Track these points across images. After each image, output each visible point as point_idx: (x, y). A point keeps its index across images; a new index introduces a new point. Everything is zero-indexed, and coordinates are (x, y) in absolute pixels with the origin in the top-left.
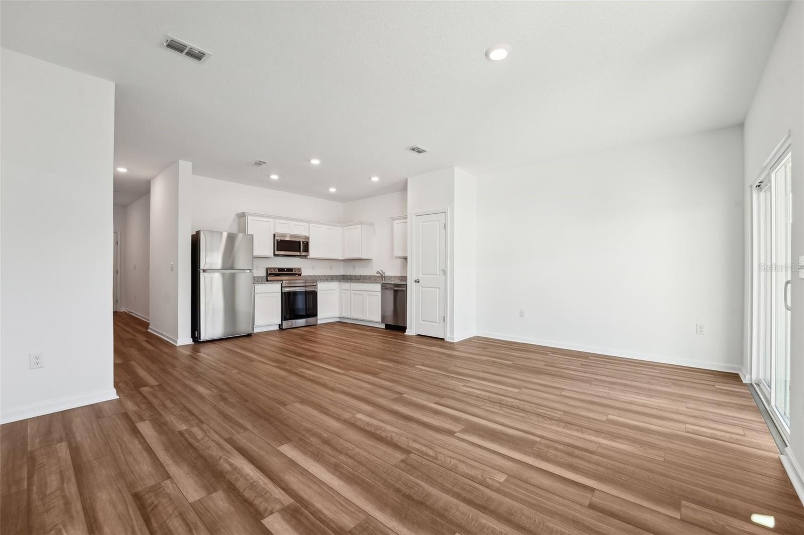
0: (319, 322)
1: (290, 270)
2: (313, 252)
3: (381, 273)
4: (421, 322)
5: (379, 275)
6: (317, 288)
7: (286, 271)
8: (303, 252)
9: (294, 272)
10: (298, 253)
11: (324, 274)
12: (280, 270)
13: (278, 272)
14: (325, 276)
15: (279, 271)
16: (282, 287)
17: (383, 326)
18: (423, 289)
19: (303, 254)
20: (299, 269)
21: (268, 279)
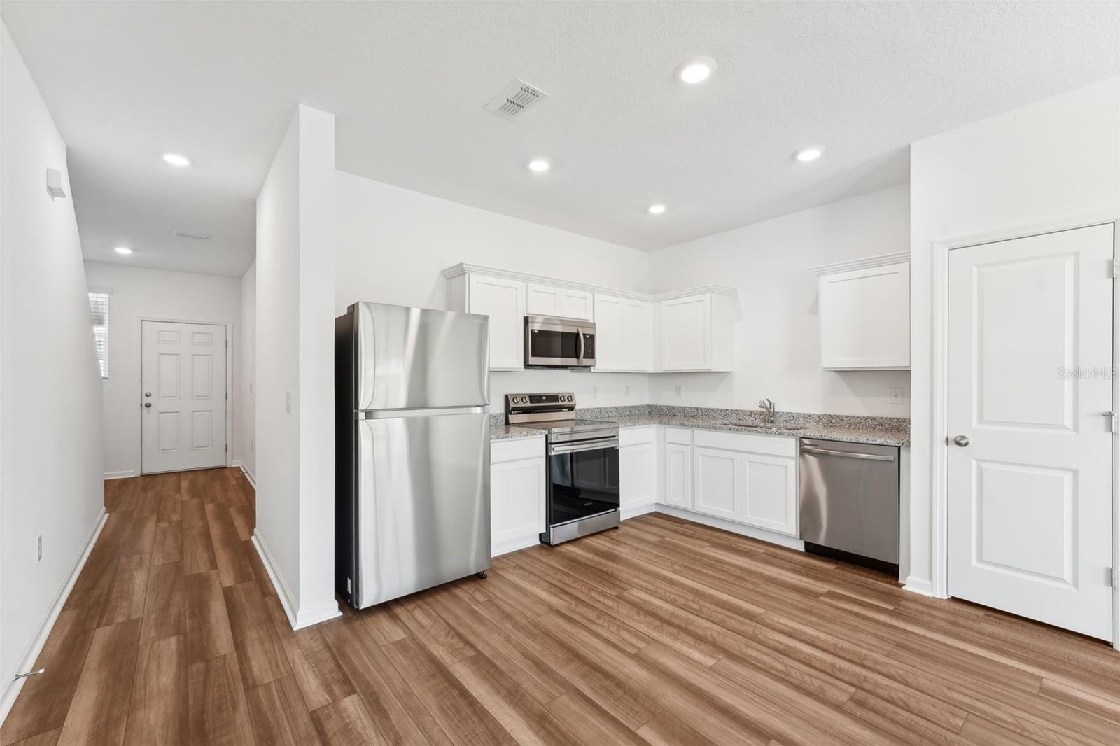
0: (623, 518)
1: (553, 398)
2: (605, 358)
3: (768, 404)
4: (974, 563)
5: (764, 410)
6: (618, 441)
7: (544, 402)
8: (585, 357)
9: (561, 403)
10: (573, 361)
11: (615, 405)
12: (533, 398)
13: (529, 404)
14: (617, 408)
15: (531, 403)
16: (548, 444)
17: (801, 547)
18: (984, 465)
19: (586, 362)
20: (570, 398)
21: (511, 422)
